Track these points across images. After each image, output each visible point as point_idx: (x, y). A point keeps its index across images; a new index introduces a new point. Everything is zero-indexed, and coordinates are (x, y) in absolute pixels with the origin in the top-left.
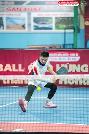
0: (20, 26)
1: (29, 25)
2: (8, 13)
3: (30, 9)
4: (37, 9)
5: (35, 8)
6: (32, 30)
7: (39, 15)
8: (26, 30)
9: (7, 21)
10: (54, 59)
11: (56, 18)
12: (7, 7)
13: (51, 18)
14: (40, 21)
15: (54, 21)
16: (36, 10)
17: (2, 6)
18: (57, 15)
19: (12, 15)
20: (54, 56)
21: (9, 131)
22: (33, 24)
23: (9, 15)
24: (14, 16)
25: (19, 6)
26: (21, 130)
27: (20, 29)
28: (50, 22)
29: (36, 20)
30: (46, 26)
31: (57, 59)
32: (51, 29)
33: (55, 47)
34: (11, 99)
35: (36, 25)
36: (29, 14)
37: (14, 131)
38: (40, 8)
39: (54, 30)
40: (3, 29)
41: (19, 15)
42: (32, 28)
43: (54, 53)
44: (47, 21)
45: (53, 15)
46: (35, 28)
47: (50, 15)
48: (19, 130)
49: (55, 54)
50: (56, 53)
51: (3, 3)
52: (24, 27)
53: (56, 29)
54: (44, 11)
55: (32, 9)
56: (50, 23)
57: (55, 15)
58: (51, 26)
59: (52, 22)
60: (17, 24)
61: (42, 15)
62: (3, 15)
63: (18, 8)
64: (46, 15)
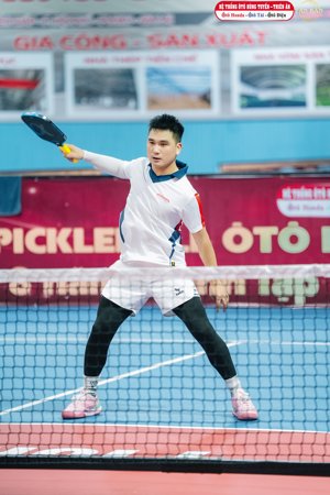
0: (194, 99)
1: (226, 92)
2: (154, 53)
3: (229, 39)
4: (254, 36)
5: (246, 36)
6: (236, 110)
7: (258, 57)
8: (216, 110)
9: (149, 83)
10: (313, 208)
11: (319, 67)
12: (148, 33)
13: (302, 68)
14: (261, 77)
15: (311, 77)
16: (250, 41)
17: (134, 30)
18: (322, 55)
19: (167, 59)
20: (313, 198)
21: (164, 457)
22: (238, 88)
23: (157, 59)
24: (172, 65)
25: (190, 30)
26: (204, 453)
27: (192, 106)
28: (296, 81)
29: (250, 76)
30: (285, 95)
31: (322, 209)
32: (302, 104)
33: (316, 167)
34: (167, 349)
35: (250, 91)
36: (225, 56)
37: (181, 457)
38: (261, 35)
39: (312, 109)
40: (136, 108)
41: (192, 59)
42: (236, 101)
43: (312, 188)
44: (288, 76)
45: (307, 56)
46: (245, 101)
47: (296, 56)
48: (199, 453)
49: (318, 192)
50: (320, 187)
51: (136, 21)
52: (206, 99)
53: (317, 105)
54: (277, 44)
55: (234, 37)
56: (297, 85)
57: (315, 55)
58: (303, 95)
59: (303, 81)
60: (183, 92)
61: (271, 57)
62: (138, 59)
63: (186, 38)
64: (283, 56)
